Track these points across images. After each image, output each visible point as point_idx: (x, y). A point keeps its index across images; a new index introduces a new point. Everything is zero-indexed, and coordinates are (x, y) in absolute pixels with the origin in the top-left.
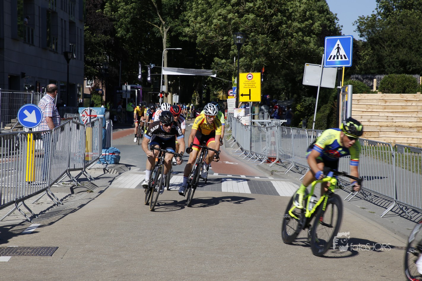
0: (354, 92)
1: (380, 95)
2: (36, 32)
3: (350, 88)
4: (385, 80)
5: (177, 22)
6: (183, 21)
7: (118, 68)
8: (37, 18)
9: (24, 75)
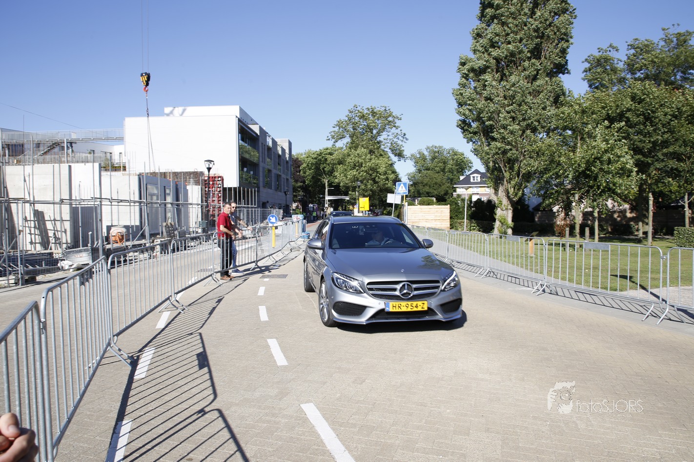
0: (408, 205)
1: (419, 206)
2: (273, 184)
3: (407, 203)
4: (421, 200)
5: (331, 177)
6: (334, 177)
7: (307, 198)
8: (273, 178)
9: (268, 202)
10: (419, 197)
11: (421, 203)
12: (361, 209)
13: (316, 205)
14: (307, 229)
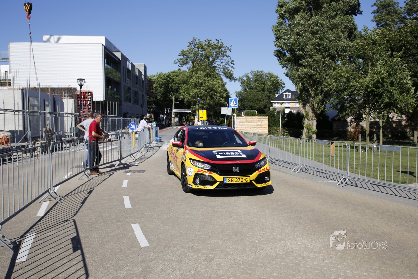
0: (237, 116)
1: (245, 117)
2: (132, 99)
3: (235, 115)
4: (246, 112)
5: (177, 94)
6: (179, 94)
7: (158, 110)
8: (132, 94)
9: (128, 113)
10: (245, 110)
11: (247, 115)
12: (200, 119)
13: (166, 115)
14: (159, 134)
